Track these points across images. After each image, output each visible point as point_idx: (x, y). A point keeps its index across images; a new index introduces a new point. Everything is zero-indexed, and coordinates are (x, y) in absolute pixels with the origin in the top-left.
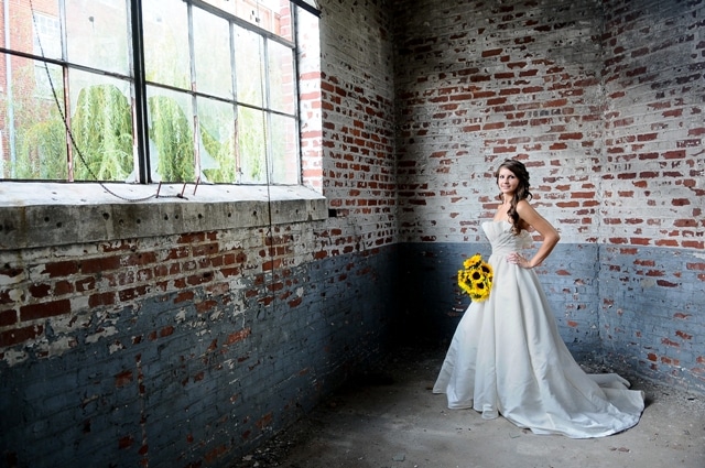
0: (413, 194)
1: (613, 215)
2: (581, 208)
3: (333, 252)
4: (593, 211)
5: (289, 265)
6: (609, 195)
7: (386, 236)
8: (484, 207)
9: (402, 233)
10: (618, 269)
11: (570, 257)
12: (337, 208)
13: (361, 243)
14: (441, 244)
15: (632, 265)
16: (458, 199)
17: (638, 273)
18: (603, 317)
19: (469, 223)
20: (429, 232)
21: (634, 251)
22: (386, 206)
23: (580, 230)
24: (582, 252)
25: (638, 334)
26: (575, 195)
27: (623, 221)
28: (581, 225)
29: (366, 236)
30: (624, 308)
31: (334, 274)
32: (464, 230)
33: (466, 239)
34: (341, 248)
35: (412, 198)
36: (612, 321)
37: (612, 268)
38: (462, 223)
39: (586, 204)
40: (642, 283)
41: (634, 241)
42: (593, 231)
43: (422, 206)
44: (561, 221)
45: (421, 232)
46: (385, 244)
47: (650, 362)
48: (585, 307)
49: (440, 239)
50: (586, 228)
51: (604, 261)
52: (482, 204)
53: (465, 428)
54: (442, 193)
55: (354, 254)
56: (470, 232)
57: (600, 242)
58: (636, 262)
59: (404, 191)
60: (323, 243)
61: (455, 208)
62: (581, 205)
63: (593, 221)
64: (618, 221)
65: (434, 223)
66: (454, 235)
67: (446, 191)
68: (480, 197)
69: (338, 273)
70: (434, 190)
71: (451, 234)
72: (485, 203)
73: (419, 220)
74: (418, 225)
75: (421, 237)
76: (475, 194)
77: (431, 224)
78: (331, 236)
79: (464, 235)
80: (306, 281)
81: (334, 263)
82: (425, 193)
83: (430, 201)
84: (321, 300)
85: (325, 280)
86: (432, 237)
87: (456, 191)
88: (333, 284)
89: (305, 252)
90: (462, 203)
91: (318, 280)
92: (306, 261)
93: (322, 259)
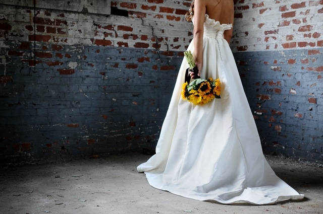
3: (120, 44)
5: (60, 43)
8: (283, 16)
12: (129, 10)
13: (162, 43)
14: (250, 53)
16: (264, 10)
19: (271, 32)
20: (243, 42)
29: (171, 39)
31: (119, 61)
32: (267, 39)
33: (268, 48)
34: (131, 43)
38: (266, 33)
43: (240, 19)
45: (237, 42)
49: (250, 49)
52: (281, 13)
54: (254, 5)
56: (271, 41)
60: (106, 34)
61: (262, 18)
65: (247, 33)
66: (260, 44)
67: (256, 3)
68: (280, 7)
69: (125, 61)
70: (249, 3)
71: (257, 43)
72: (283, 12)
73: (237, 32)
74: (236, 36)
75: (238, 47)
76: (277, 4)
77: (244, 35)
78: (118, 30)
79: (267, 44)
80: (81, 58)
81: (120, 52)
82: (242, 7)
83: (245, 13)
84: (101, 77)
85: (106, 63)
86: (245, 46)
87: (264, 3)
88: (118, 69)
89: (82, 37)
90: (268, 14)
91: (98, 61)
92: (82, 44)
93: (104, 46)
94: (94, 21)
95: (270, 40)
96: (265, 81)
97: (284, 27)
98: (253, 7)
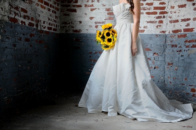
0: (69, 6)
1: (174, 18)
2: (158, 15)
3: (22, 22)
4: (164, 17)
6: (173, 7)
7: (53, 27)
9: (62, 28)
10: (176, 46)
11: (151, 41)
13: (39, 24)
14: (84, 34)
15: (184, 43)
16: (94, 9)
17: (187, 47)
18: (167, 72)
19: (100, 23)
20: (78, 27)
21: (185, 36)
22: (54, 9)
23: (157, 27)
24: (158, 38)
25: (186, 79)
26: (156, 8)
27: (180, 20)
28: (158, 24)
29: (42, 22)
30: (178, 66)
31: (21, 36)
32: (97, 27)
34: (27, 22)
35: (69, 8)
36: (172, 74)
37: (173, 46)
38: (96, 23)
39: (161, 13)
40: (189, 52)
41: (185, 30)
42: (164, 27)
43: (74, 13)
44: (148, 22)
45: (73, 27)
46: (52, 31)
47: (192, 93)
48: (158, 68)
49: (84, 32)
50: (160, 26)
51: (169, 43)
52: (107, 12)
53: (100, 120)
54: (86, 6)
55: (34, 29)
57: (167, 33)
58: (186, 41)
59: (64, 4)
60: (16, 14)
61: (93, 14)
62: (158, 13)
63: (164, 22)
64: (177, 21)
65: (81, 22)
66: (91, 29)
67: (88, 5)
68: (106, 9)
69: (25, 36)
70: (81, 4)
71: (90, 28)
72: (108, 12)
73: (72, 20)
74: (72, 23)
75: (73, 30)
76: (104, 7)
77: (79, 23)
78: (21, 11)
79: (97, 29)
80: (3, 32)
81: (22, 29)
82: (76, 5)
83: (79, 10)
84: (13, 49)
85: (16, 37)
86: (79, 30)
87: (94, 5)
88: (21, 42)
89: (3, 14)
90: (97, 12)
91: (11, 35)
92: (3, 20)
93: (14, 23)
94: (9, 2)
95: (99, 27)
96: (96, 51)
97: (109, 20)
98: (85, 6)
